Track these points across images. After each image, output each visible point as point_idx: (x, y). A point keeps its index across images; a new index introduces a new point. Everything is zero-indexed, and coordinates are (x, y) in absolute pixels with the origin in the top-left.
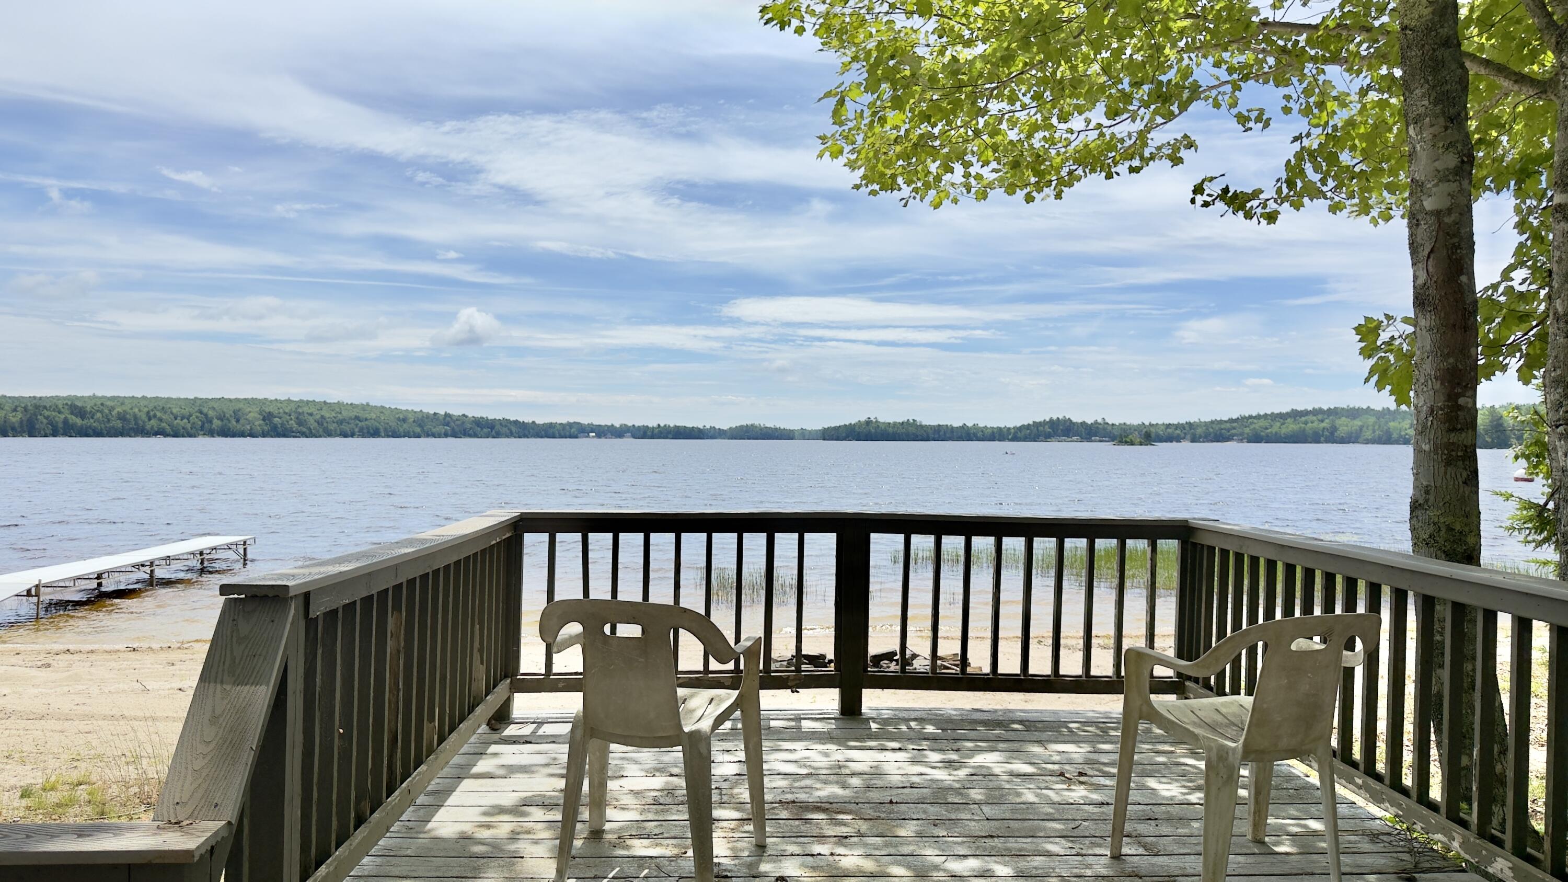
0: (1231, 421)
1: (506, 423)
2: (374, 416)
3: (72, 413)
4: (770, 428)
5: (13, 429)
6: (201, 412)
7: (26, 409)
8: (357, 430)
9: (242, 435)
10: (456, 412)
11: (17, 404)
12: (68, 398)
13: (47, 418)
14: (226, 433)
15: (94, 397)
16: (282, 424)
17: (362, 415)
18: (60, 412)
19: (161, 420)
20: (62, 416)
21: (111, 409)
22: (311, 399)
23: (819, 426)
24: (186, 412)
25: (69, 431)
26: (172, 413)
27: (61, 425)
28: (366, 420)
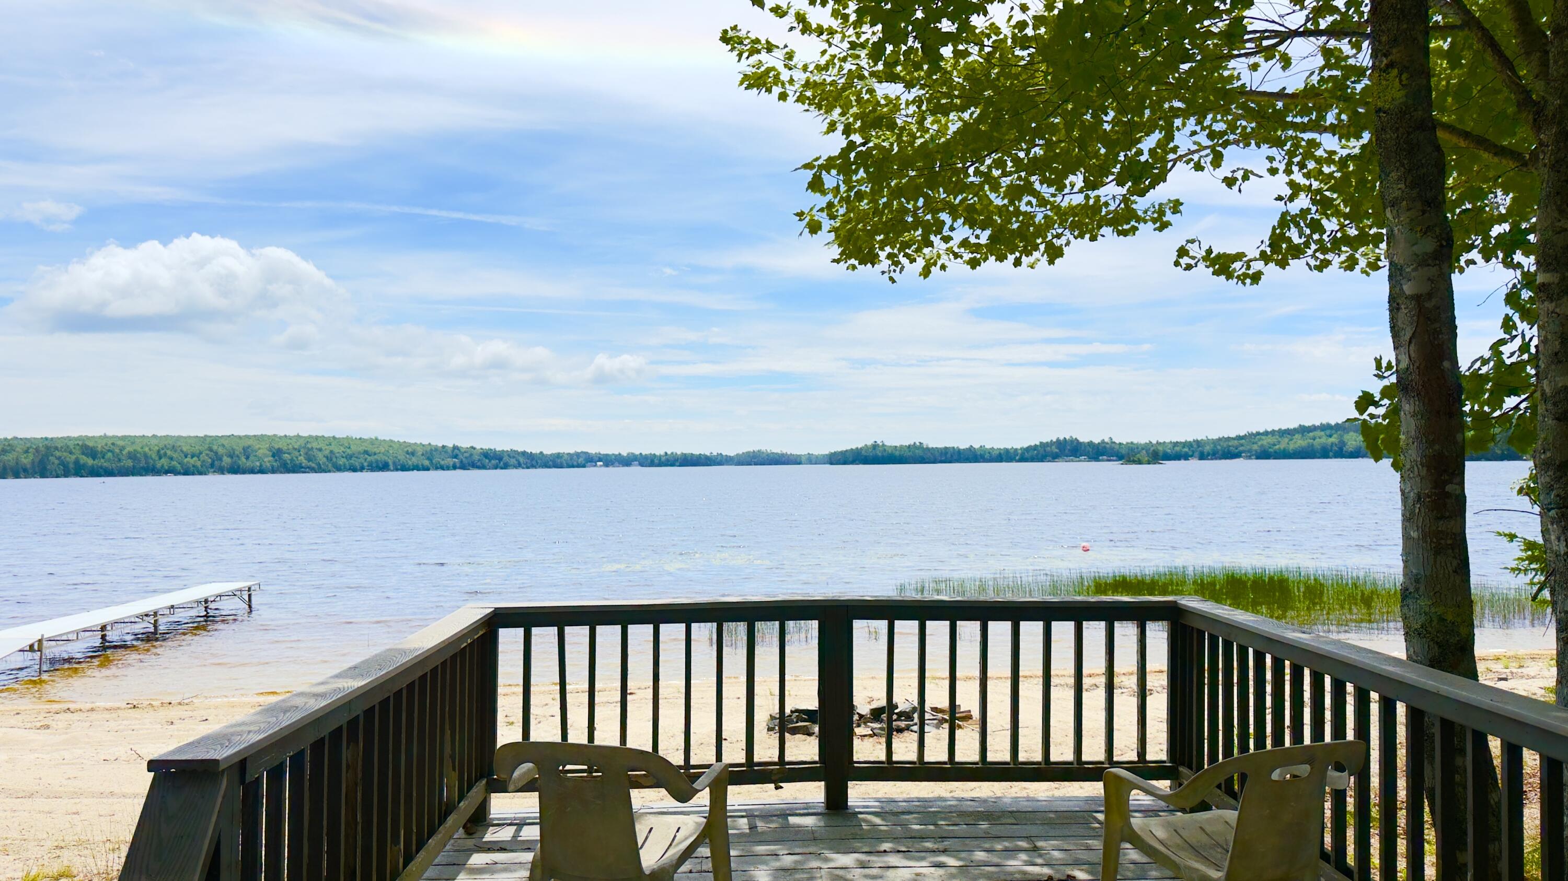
0: (1239, 438)
1: (513, 454)
2: (383, 450)
3: (83, 454)
4: (776, 454)
5: (25, 470)
6: (211, 450)
7: (37, 450)
8: (365, 464)
9: (252, 471)
10: (464, 444)
11: (29, 445)
12: (79, 438)
13: (59, 458)
14: (235, 470)
15: (105, 436)
16: (292, 460)
17: (370, 448)
18: (71, 453)
19: (171, 459)
20: (73, 457)
21: (122, 449)
22: (320, 435)
23: (826, 451)
24: (197, 449)
25: (79, 471)
26: (182, 451)
27: (71, 466)
28: (375, 454)
